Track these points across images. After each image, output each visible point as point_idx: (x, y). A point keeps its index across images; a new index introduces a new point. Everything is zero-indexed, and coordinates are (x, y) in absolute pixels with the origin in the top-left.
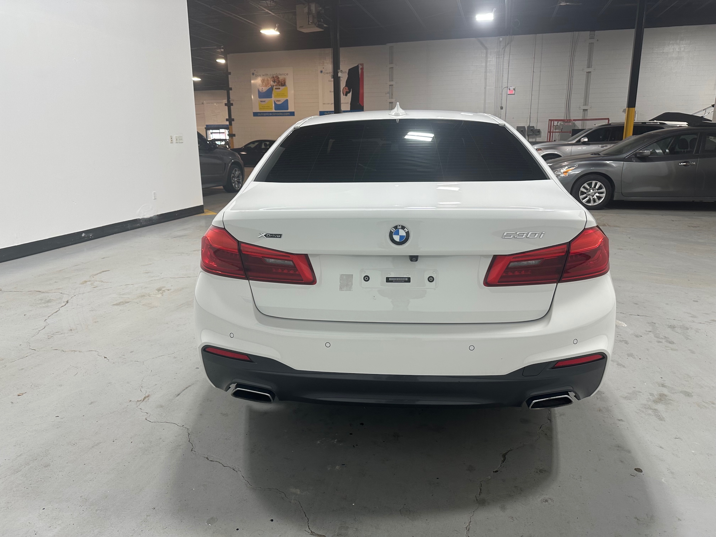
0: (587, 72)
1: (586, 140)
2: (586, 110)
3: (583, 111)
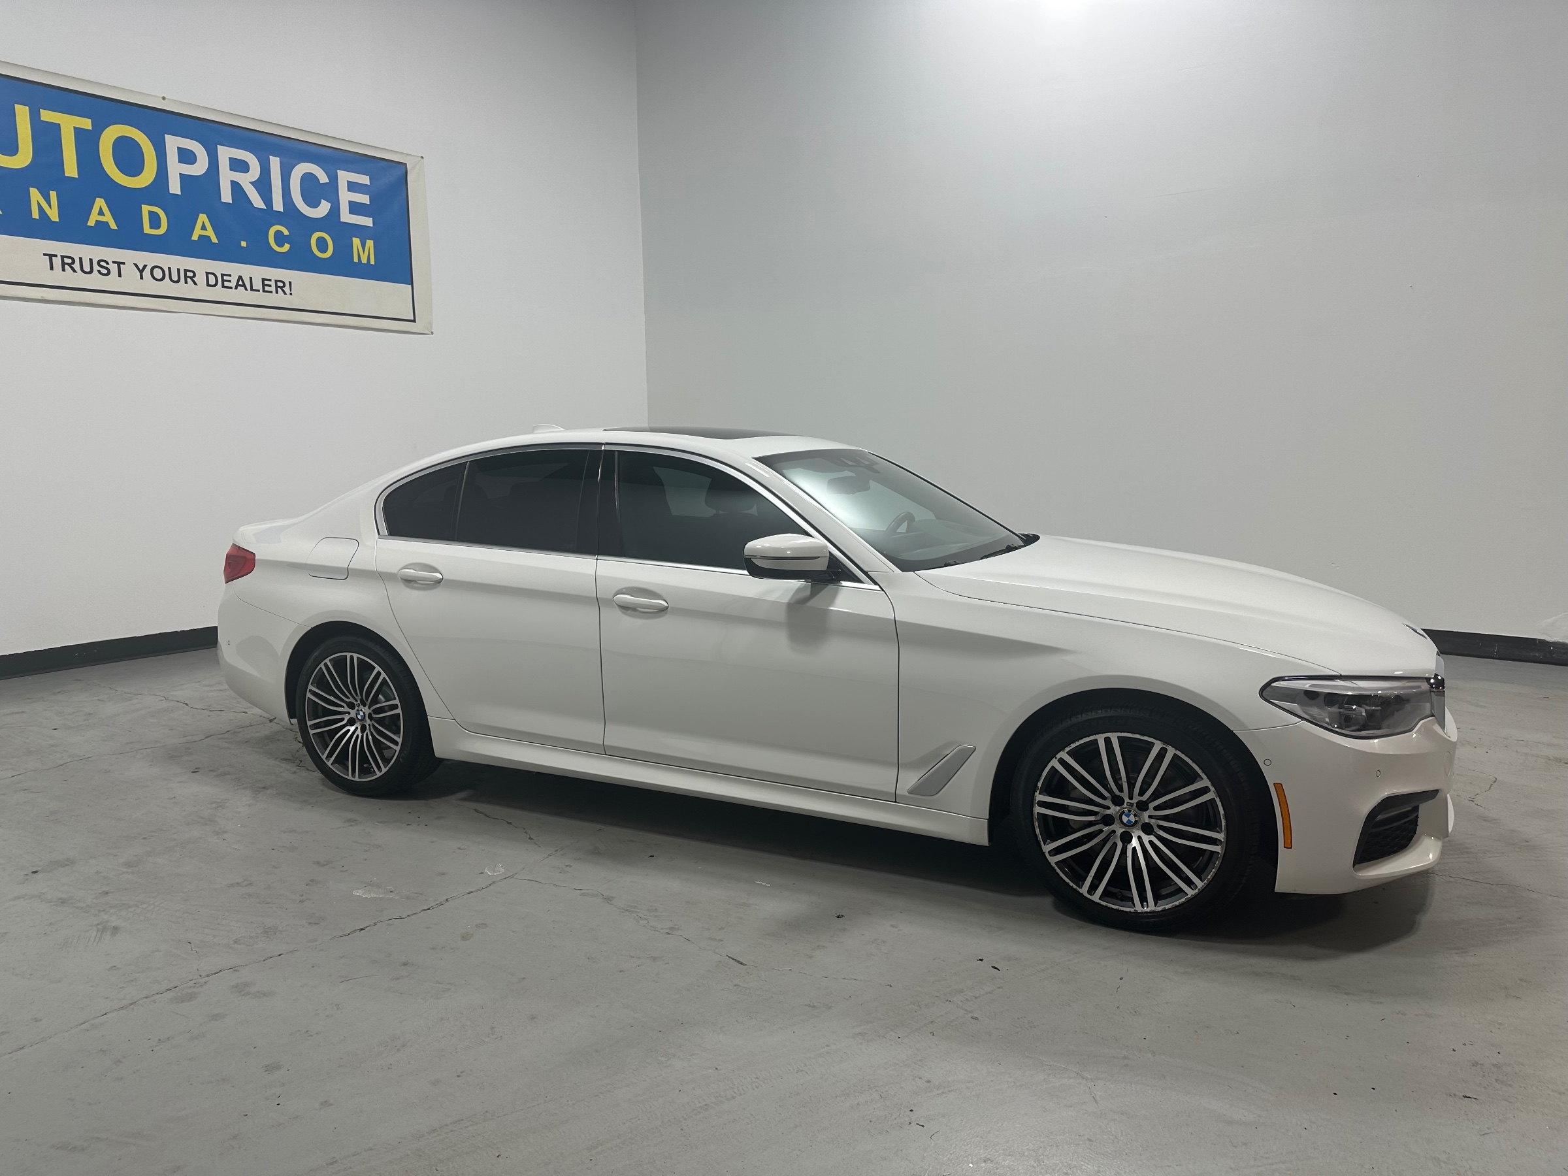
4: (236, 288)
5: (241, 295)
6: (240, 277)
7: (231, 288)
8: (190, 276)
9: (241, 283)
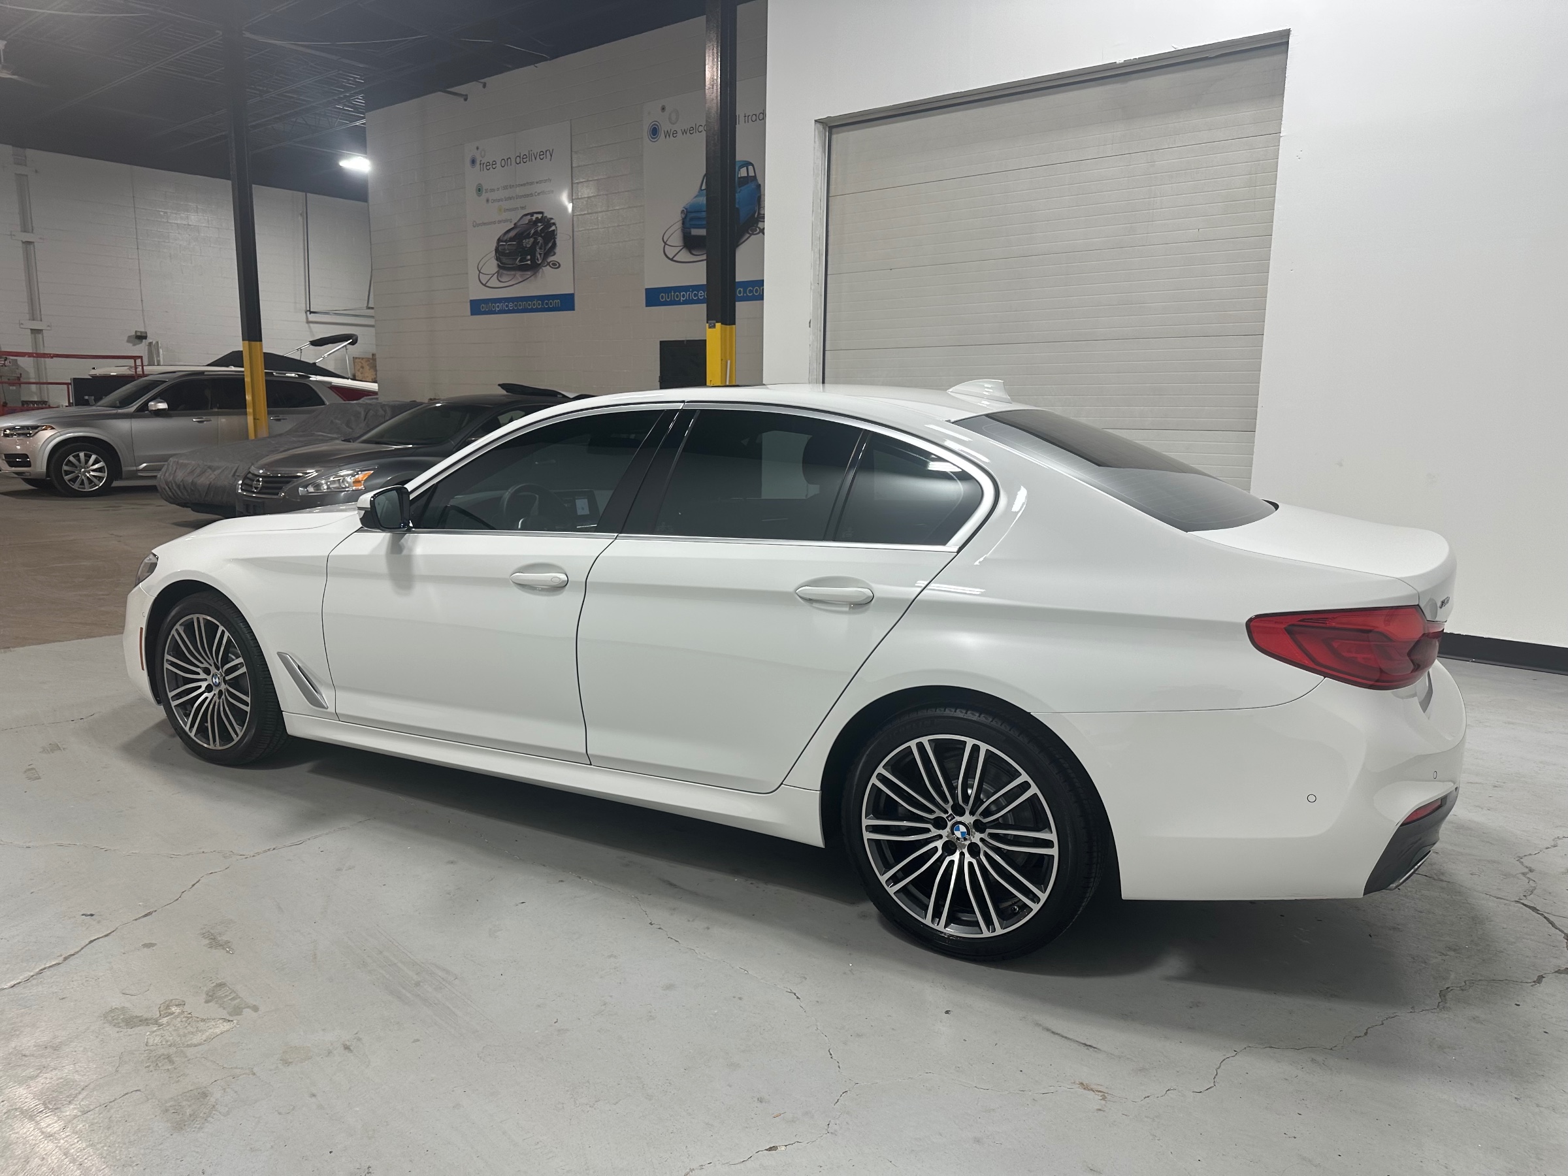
0: (23, 242)
1: (163, 406)
2: (39, 331)
3: (32, 333)
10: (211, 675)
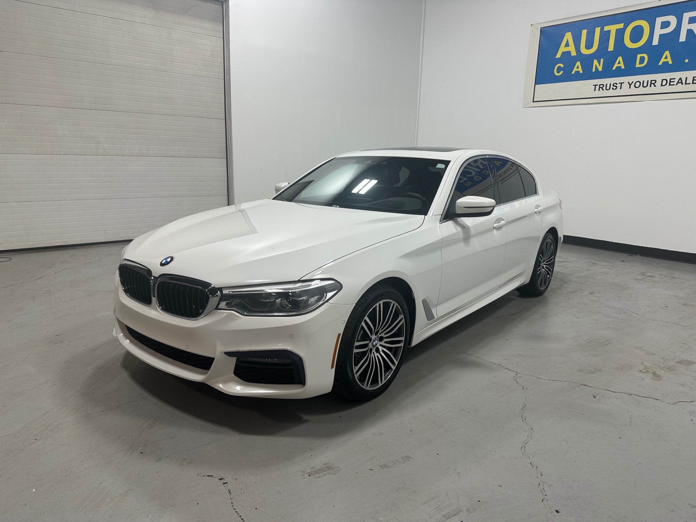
4: (677, 85)
5: (680, 87)
6: (680, 79)
7: (674, 85)
8: (653, 83)
9: (680, 81)
10: (376, 347)
